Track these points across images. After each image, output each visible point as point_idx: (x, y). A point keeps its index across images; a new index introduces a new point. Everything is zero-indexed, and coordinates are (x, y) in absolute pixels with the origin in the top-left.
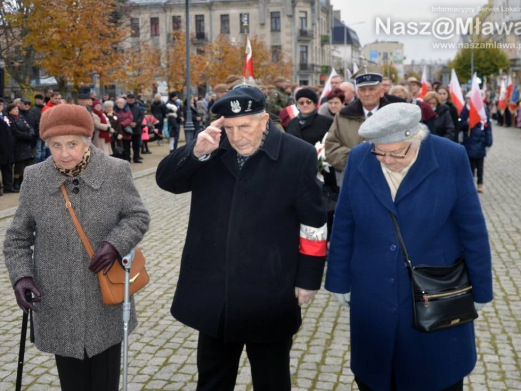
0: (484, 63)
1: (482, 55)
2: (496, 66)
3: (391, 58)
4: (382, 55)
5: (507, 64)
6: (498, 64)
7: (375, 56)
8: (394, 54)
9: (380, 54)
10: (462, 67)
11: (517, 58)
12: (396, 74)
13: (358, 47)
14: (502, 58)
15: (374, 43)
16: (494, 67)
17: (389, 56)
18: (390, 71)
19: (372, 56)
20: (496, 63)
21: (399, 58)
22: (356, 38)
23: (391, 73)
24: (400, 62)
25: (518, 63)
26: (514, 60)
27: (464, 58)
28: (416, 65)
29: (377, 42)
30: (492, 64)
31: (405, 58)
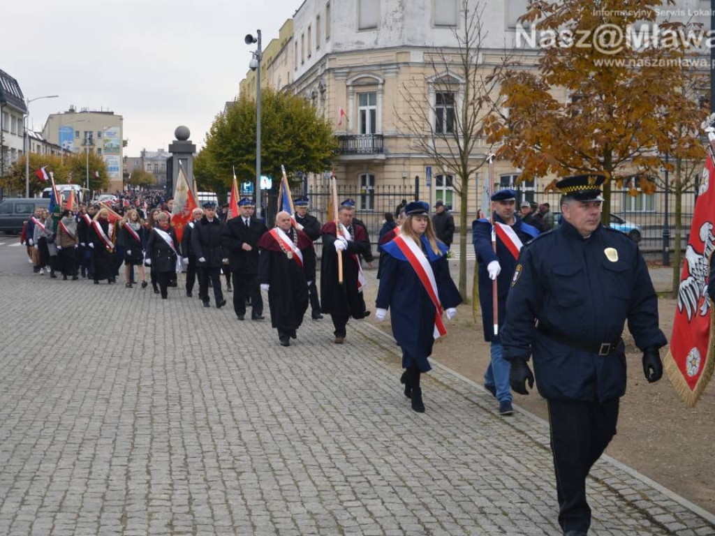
0: (279, 141)
1: (277, 123)
2: (307, 149)
3: (99, 143)
4: (82, 135)
5: (331, 148)
6: (312, 147)
7: (69, 137)
8: (105, 135)
9: (78, 133)
10: (228, 149)
11: (349, 134)
12: (103, 169)
13: (22, 113)
14: (321, 132)
15: (66, 113)
16: (302, 151)
17: (95, 136)
18: (90, 164)
19: (63, 136)
20: (306, 143)
21: (114, 142)
22: (17, 94)
23: (93, 169)
24: (117, 150)
25: (351, 145)
26: (344, 139)
27: (234, 129)
28: (147, 159)
29: (72, 111)
30: (299, 145)
31: (125, 143)
